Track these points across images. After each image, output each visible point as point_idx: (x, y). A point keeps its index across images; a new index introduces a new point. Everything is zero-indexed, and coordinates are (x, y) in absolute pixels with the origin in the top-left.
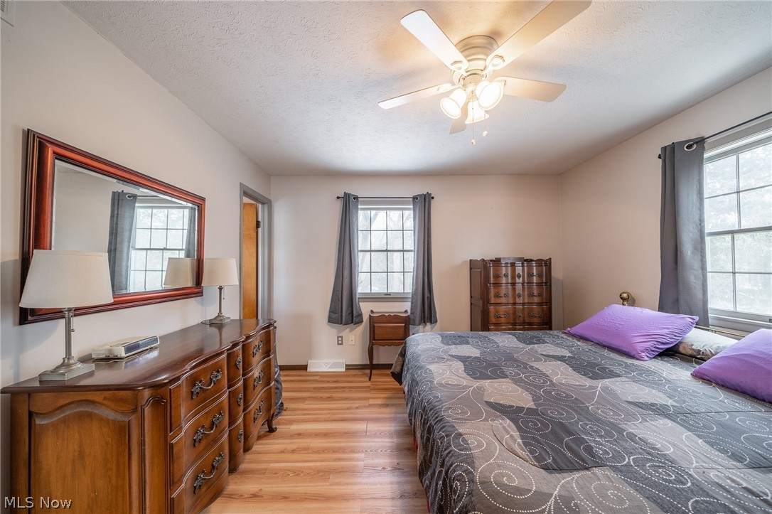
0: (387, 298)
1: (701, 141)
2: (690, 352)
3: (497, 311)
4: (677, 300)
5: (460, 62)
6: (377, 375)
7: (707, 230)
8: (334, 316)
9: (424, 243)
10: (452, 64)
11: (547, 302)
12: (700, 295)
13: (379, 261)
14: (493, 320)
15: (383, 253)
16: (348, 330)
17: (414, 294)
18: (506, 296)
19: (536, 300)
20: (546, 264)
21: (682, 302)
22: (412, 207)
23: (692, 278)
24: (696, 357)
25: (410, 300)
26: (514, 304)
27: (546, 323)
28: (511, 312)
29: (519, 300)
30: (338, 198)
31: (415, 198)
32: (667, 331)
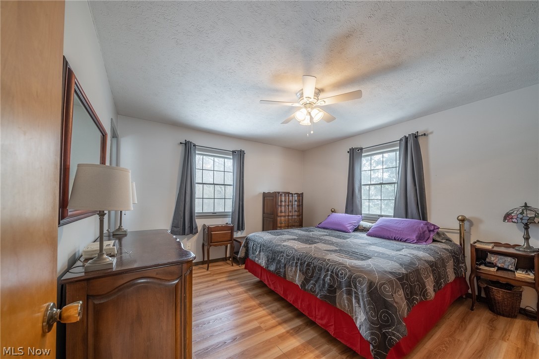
0: (215, 215)
1: (361, 149)
2: (362, 228)
3: (281, 220)
4: (352, 210)
5: (311, 98)
6: (212, 266)
7: (362, 184)
8: (176, 229)
9: (240, 181)
10: (306, 97)
11: (301, 215)
12: (360, 208)
13: (209, 191)
14: (279, 225)
15: (211, 185)
16: (186, 239)
17: (233, 213)
18: (284, 211)
19: (296, 213)
20: (300, 196)
21: (354, 211)
22: (232, 157)
23: (357, 201)
24: (364, 230)
25: (231, 216)
26: (288, 216)
27: (300, 224)
28: (287, 220)
29: (290, 214)
30: (181, 143)
31: (234, 152)
32: (355, 221)
